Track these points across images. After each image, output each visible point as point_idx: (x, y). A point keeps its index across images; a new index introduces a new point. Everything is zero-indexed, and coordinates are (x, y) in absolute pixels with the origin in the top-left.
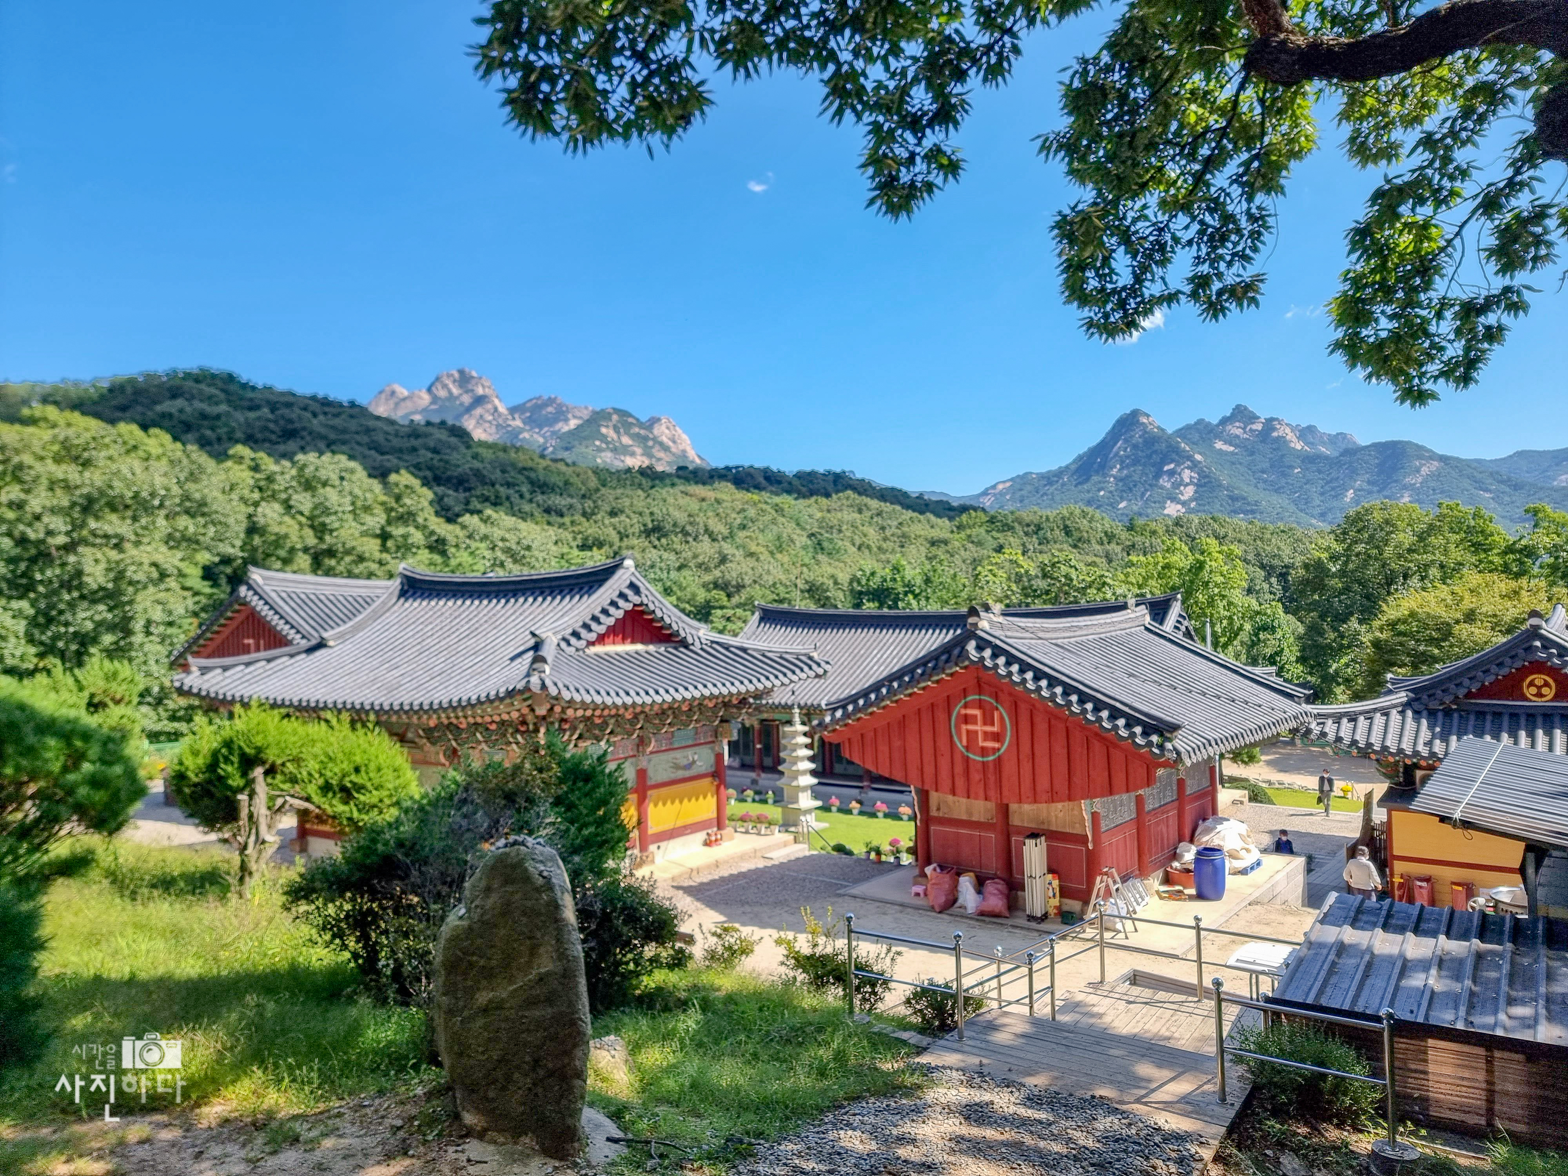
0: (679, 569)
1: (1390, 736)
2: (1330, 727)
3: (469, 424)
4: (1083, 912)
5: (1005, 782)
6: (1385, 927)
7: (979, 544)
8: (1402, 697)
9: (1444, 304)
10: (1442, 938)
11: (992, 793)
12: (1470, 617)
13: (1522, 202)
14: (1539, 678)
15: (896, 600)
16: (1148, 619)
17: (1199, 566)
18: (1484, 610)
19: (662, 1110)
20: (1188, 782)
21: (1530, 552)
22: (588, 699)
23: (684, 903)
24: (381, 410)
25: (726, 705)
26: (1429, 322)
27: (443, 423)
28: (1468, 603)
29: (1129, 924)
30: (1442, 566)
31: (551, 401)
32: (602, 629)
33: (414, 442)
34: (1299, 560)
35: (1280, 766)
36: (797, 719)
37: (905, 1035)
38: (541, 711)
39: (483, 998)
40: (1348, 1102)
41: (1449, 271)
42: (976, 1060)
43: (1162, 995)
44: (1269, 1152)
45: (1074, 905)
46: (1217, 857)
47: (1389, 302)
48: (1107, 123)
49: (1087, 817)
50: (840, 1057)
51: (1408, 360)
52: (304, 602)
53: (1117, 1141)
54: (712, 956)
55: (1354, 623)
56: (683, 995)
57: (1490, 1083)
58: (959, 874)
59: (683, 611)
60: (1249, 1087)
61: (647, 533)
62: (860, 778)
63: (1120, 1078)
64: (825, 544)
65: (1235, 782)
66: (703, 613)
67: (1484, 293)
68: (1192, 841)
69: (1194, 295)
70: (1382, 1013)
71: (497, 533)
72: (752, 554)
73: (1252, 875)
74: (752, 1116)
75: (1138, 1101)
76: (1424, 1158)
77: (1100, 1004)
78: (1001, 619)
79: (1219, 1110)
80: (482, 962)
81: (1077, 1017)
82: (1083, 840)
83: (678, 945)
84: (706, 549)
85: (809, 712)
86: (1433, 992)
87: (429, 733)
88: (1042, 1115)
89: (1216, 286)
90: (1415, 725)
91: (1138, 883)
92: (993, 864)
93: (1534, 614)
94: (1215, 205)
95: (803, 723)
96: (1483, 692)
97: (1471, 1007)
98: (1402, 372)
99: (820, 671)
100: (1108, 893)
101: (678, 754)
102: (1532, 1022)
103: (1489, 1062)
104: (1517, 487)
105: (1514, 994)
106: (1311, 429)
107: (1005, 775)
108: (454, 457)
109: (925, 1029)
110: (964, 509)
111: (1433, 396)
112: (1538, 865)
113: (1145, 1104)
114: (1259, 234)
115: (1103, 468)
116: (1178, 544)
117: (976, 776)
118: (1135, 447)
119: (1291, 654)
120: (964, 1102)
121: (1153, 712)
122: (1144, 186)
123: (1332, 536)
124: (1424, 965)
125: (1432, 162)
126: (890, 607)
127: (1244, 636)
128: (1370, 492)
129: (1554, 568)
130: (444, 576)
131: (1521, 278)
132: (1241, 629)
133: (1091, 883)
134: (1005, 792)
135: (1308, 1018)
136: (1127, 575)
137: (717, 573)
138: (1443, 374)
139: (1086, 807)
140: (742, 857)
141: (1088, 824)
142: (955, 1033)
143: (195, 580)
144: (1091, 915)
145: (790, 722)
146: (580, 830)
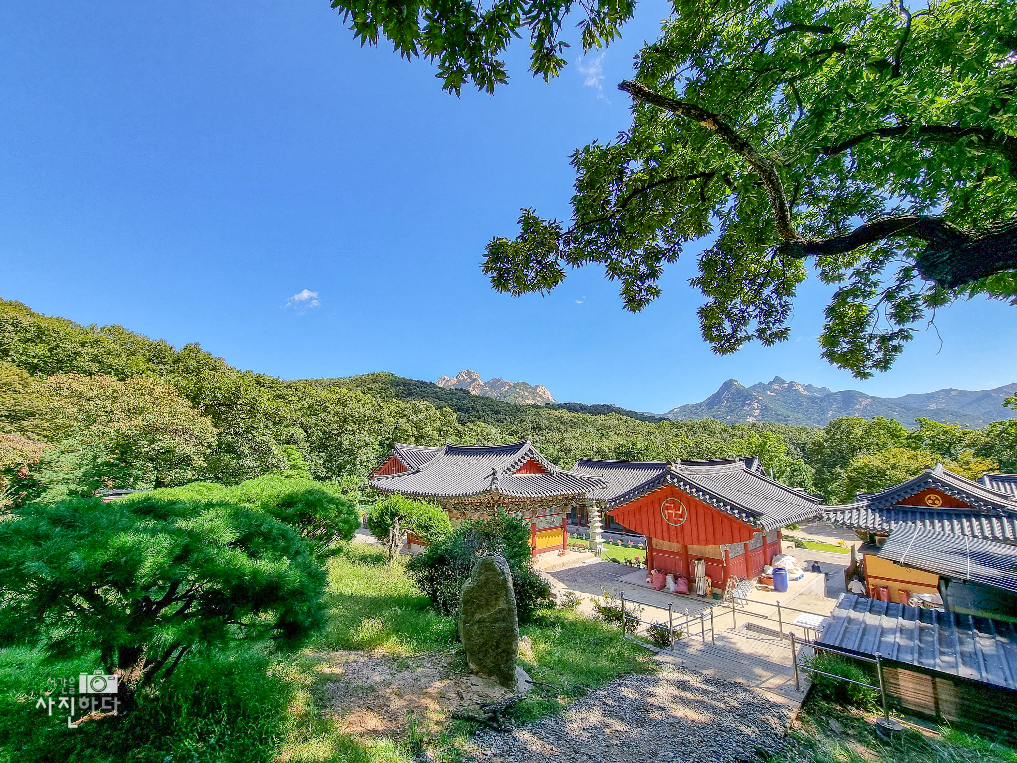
0: (547, 443)
1: (861, 520)
2: (832, 515)
3: (470, 389)
4: (723, 594)
5: (685, 535)
6: (870, 611)
7: (668, 433)
8: (865, 503)
9: (871, 337)
10: (900, 619)
11: (680, 540)
12: (894, 467)
13: (905, 294)
14: (933, 497)
15: (634, 457)
16: (745, 466)
17: (765, 443)
18: (901, 464)
19: (547, 670)
20: (768, 538)
21: (920, 438)
22: (513, 495)
23: (552, 580)
24: (440, 385)
25: (567, 499)
26: (865, 344)
27: (461, 389)
28: (892, 461)
29: (744, 602)
30: (877, 444)
31: (499, 380)
32: (518, 467)
33: (451, 396)
34: (809, 441)
35: (808, 531)
36: (595, 505)
37: (648, 646)
38: (496, 499)
39: (477, 617)
40: (861, 697)
41: (873, 324)
42: (680, 660)
43: (763, 636)
44: (823, 717)
45: (718, 591)
46: (783, 572)
47: (846, 337)
48: (718, 273)
49: (723, 552)
50: (620, 653)
51: (857, 360)
52: (412, 455)
53: (748, 705)
54: (564, 604)
55: (838, 469)
56: (553, 620)
57: (935, 694)
58: (666, 574)
59: (548, 459)
60: (810, 684)
61: (534, 429)
62: (621, 530)
63: (747, 674)
64: (604, 433)
65: (788, 538)
66: (556, 461)
67: (890, 332)
68: (771, 565)
69: (759, 337)
70: (876, 654)
71: (479, 429)
72: (575, 437)
73: (800, 581)
74: (584, 677)
75: (757, 686)
76: (905, 730)
77: (735, 638)
78: (681, 466)
79: (797, 694)
80: (477, 602)
81: (725, 643)
82: (721, 562)
83: (551, 599)
84: (556, 435)
85: (600, 502)
86: (899, 645)
87: (455, 506)
88: (713, 689)
89: (769, 332)
90: (873, 516)
91: (747, 582)
92: (681, 571)
93: (927, 467)
94: (765, 302)
95: (597, 507)
96: (905, 501)
97: (920, 654)
98: (855, 365)
99: (605, 486)
100: (734, 586)
101: (548, 518)
102: (954, 665)
103: (934, 684)
104: (909, 410)
105: (942, 649)
106: (810, 386)
107: (685, 531)
108: (465, 402)
109: (656, 644)
110: (661, 419)
111: (870, 375)
112: (947, 586)
113: (761, 688)
114: (786, 312)
115: (719, 403)
116: (754, 434)
117: (673, 533)
118: (733, 394)
119: (809, 482)
120: (676, 680)
121: (750, 507)
122: (735, 295)
123: (825, 431)
124: (893, 631)
125: (861, 280)
126: (631, 459)
127: (787, 473)
128: (840, 412)
129: (933, 446)
130: (460, 445)
131: (907, 325)
132: (785, 470)
133: (725, 582)
134: (686, 540)
135: (837, 654)
136: (733, 447)
137: (561, 445)
138: (874, 366)
139: (722, 548)
140: (574, 562)
141: (723, 555)
142: (670, 647)
143: (377, 447)
144: (726, 596)
145: (592, 506)
146: (512, 549)
